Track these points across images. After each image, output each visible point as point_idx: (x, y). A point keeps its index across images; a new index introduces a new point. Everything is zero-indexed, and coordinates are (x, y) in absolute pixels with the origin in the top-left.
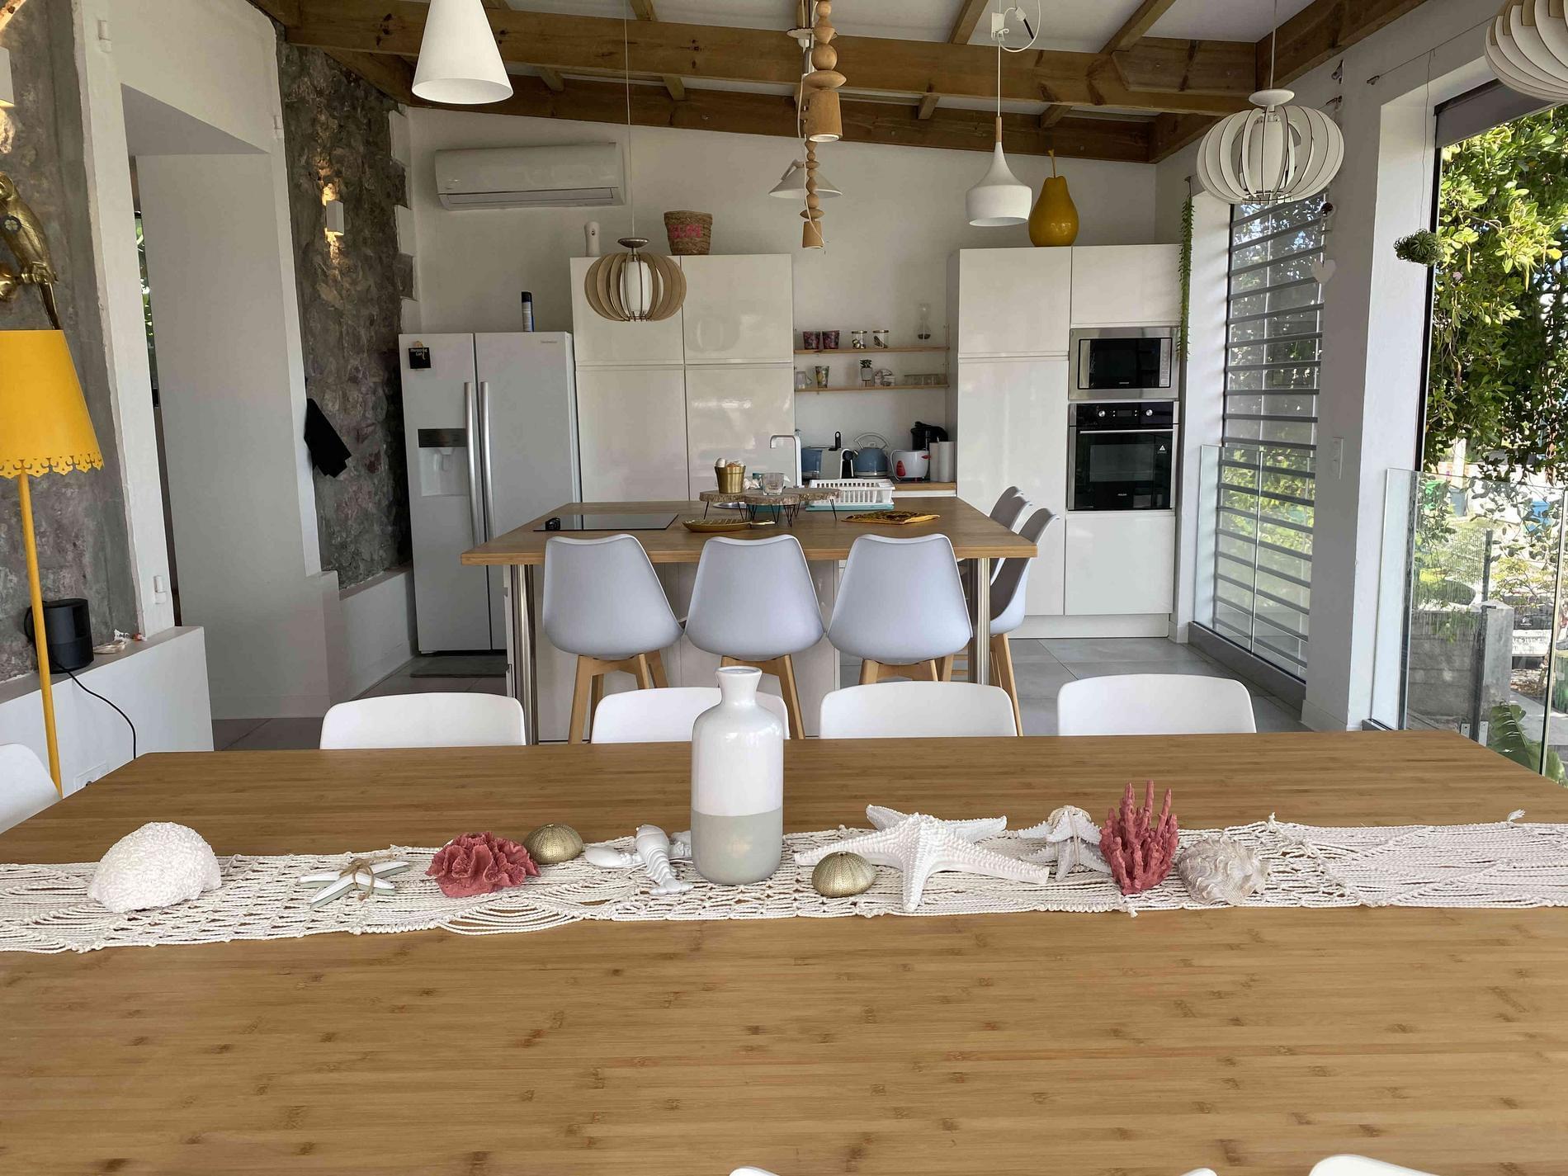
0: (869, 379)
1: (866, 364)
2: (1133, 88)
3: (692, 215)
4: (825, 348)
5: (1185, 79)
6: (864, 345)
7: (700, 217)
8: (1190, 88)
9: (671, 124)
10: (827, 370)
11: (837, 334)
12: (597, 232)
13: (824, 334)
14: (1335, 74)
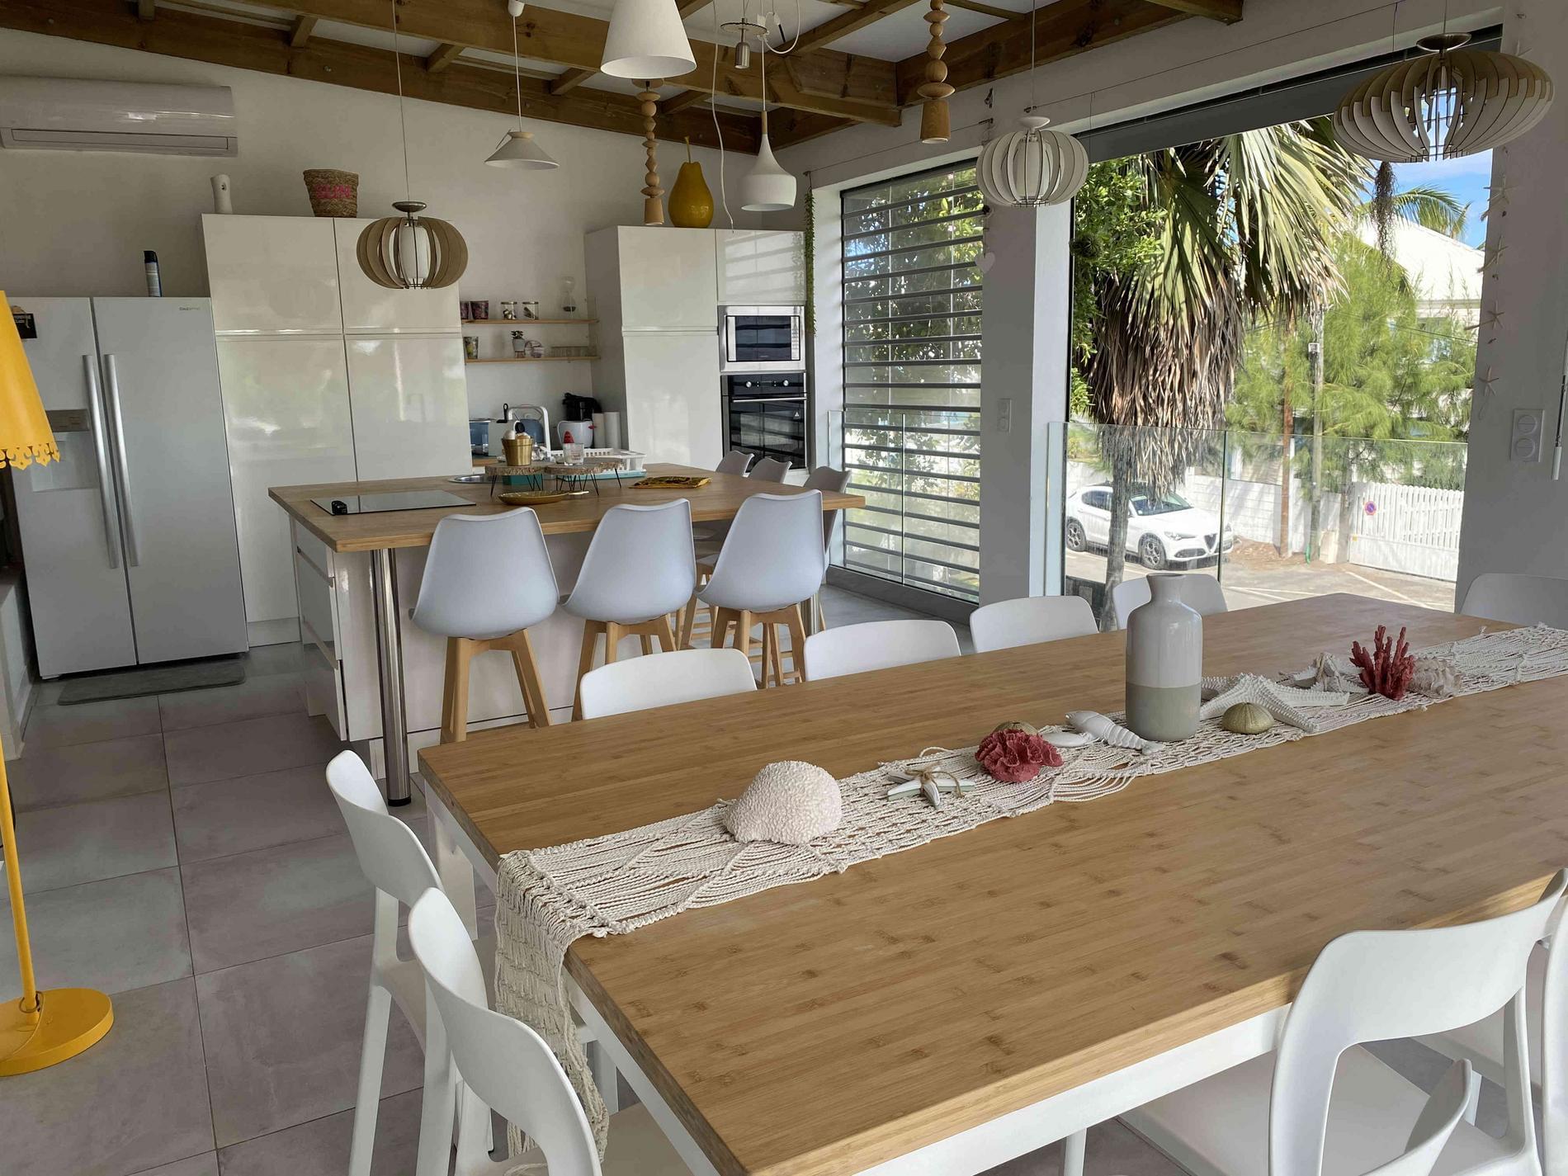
0: (521, 351)
1: (517, 335)
2: (806, 91)
3: (341, 175)
4: (475, 318)
5: (845, 88)
6: (515, 317)
7: (348, 177)
8: (849, 96)
9: (289, 72)
10: (477, 341)
11: (487, 303)
12: (228, 187)
13: (473, 303)
14: (987, 99)
